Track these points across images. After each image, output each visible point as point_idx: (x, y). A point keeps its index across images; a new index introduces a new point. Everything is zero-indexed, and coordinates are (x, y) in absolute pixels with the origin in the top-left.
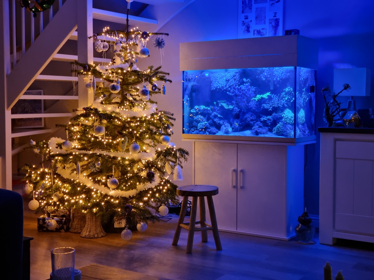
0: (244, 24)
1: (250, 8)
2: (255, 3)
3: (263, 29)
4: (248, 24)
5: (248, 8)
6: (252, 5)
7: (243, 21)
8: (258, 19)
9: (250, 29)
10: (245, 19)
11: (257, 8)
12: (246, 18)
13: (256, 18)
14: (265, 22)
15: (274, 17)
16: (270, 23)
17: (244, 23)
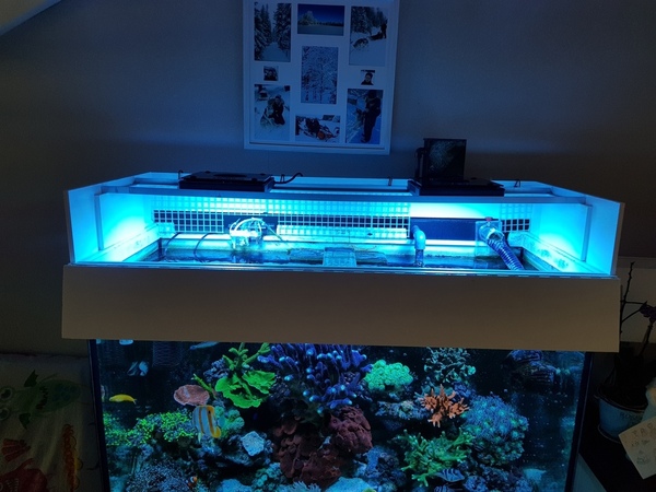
0: (264, 95)
1: (285, 47)
2: (300, 31)
3: (326, 118)
4: (279, 97)
5: (275, 44)
6: (289, 34)
7: (260, 86)
8: (311, 83)
9: (285, 114)
10: (267, 78)
11: (306, 49)
12: (271, 75)
13: (305, 80)
14: (335, 96)
15: (364, 83)
16: (351, 102)
17: (263, 92)
